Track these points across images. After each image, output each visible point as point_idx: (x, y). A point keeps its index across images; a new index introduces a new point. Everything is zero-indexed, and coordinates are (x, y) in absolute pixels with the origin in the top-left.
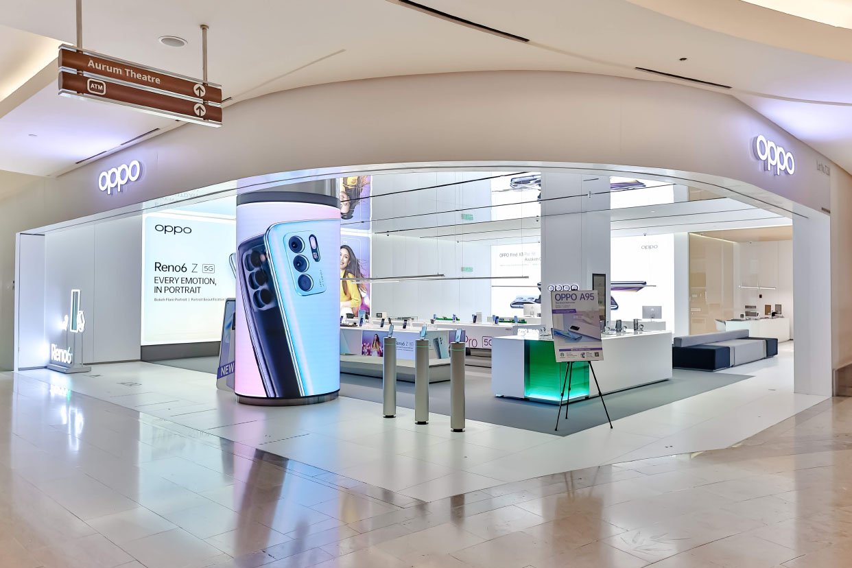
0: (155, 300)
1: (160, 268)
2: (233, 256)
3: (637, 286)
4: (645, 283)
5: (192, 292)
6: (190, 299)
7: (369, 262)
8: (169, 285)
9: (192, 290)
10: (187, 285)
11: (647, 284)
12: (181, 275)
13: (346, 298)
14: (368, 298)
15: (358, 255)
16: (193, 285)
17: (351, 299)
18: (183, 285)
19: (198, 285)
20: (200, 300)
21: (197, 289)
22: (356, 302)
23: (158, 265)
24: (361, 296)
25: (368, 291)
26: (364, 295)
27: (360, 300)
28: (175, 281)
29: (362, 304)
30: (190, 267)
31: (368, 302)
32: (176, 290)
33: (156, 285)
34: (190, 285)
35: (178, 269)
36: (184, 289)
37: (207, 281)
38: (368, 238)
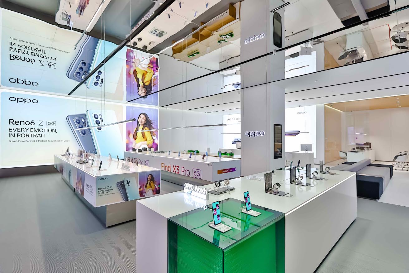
0: (10, 141)
1: (14, 123)
2: (69, 117)
3: (295, 133)
4: (299, 132)
5: (39, 137)
6: (38, 141)
7: (157, 121)
8: (21, 133)
9: (39, 135)
10: (35, 133)
11: (300, 132)
12: (30, 126)
13: (144, 140)
14: (157, 140)
15: (151, 118)
16: (39, 133)
17: (147, 140)
18: (31, 133)
19: (43, 133)
20: (45, 141)
21: (43, 135)
22: (150, 141)
23: (12, 121)
24: (153, 139)
25: (157, 136)
26: (154, 138)
27: (152, 140)
28: (25, 130)
29: (154, 143)
30: (37, 123)
31: (157, 141)
32: (26, 135)
33: (10, 133)
34: (37, 133)
35: (27, 123)
36: (33, 135)
37: (50, 131)
38: (157, 110)
